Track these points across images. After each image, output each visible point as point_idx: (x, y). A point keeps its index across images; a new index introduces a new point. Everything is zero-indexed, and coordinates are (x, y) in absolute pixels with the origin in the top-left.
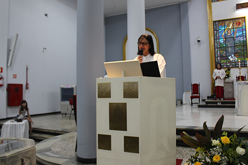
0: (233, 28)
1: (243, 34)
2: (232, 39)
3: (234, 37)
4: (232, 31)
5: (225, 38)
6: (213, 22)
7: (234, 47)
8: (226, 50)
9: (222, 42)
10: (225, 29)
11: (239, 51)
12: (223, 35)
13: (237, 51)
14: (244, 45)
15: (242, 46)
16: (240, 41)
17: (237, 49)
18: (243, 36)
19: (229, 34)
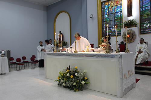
0: (114, 6)
1: (120, 10)
2: (113, 14)
3: (114, 13)
4: (113, 8)
5: (109, 14)
6: (102, 2)
7: (114, 20)
8: (109, 23)
9: (107, 17)
10: (109, 7)
11: (117, 24)
12: (107, 11)
13: (116, 23)
14: (121, 19)
15: (119, 19)
16: (118, 16)
17: (116, 22)
18: (120, 12)
19: (111, 11)
